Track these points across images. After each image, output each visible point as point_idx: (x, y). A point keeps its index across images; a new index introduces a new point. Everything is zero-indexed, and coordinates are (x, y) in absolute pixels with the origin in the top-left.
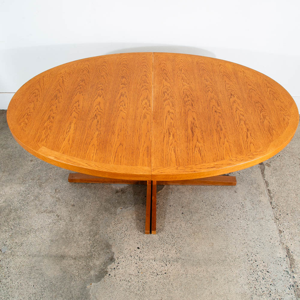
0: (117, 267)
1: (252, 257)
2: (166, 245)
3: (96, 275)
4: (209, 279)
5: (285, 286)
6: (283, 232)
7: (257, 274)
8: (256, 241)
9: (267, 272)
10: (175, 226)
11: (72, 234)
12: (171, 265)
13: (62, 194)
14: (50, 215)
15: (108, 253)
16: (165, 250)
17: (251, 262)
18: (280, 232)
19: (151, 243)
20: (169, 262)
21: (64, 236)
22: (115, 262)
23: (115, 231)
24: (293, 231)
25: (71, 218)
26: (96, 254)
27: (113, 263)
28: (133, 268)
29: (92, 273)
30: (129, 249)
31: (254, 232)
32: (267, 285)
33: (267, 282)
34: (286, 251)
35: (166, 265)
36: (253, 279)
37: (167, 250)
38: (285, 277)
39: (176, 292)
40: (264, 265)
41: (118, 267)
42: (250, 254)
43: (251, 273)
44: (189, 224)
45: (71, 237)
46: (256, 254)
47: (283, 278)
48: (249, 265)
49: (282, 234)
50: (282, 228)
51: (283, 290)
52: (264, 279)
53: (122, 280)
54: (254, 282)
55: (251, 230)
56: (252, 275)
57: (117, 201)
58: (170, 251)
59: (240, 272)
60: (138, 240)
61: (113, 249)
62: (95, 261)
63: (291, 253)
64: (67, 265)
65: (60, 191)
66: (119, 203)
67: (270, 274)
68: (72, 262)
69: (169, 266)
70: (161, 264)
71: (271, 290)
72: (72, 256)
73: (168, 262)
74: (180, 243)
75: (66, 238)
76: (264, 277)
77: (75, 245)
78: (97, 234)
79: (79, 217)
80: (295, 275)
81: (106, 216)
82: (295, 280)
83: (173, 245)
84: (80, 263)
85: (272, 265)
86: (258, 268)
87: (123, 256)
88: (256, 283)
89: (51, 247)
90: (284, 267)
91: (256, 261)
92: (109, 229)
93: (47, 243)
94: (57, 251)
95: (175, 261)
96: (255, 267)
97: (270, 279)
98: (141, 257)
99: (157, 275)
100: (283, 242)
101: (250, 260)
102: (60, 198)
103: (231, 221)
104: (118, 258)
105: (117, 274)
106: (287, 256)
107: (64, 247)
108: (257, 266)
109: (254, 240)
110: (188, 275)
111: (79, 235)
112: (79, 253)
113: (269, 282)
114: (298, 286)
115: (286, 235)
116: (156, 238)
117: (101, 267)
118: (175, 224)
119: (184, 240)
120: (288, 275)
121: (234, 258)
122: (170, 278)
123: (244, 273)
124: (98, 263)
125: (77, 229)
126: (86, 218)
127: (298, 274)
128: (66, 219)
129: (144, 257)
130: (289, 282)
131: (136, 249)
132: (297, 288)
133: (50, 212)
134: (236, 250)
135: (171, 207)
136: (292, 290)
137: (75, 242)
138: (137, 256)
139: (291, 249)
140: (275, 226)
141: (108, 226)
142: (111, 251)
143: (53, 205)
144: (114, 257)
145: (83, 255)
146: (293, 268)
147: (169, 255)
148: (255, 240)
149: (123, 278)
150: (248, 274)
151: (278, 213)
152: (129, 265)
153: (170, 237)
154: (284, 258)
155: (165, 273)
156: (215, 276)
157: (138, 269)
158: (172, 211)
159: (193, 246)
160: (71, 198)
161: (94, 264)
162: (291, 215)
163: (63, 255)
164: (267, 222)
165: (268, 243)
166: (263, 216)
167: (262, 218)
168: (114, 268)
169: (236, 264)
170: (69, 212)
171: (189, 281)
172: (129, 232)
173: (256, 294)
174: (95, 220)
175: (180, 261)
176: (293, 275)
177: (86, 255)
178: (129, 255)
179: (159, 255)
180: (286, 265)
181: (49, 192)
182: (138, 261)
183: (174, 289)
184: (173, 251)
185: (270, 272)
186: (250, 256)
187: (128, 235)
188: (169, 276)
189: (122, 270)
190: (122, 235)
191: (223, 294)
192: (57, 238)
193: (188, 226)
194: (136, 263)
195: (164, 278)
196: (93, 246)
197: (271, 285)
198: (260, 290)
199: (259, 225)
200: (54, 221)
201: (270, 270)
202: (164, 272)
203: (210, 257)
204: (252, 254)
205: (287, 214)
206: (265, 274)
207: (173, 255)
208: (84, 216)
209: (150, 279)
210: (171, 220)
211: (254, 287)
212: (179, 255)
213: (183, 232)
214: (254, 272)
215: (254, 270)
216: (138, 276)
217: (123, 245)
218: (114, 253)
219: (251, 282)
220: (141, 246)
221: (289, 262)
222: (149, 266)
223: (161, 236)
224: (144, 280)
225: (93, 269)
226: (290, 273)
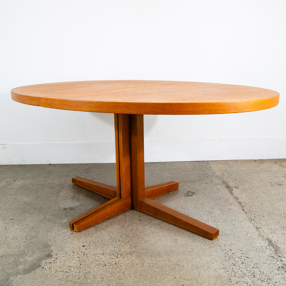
0: (53, 261)
1: (226, 247)
2: (118, 242)
3: (25, 269)
4: (172, 266)
6: (261, 228)
7: (234, 260)
10: (130, 229)
12: (124, 257)
15: (45, 251)
16: (116, 247)
17: (225, 251)
18: (258, 228)
19: (100, 242)
20: (121, 255)
22: (52, 257)
24: (273, 227)
26: (30, 252)
27: (50, 258)
28: (74, 262)
29: (20, 267)
30: (72, 247)
32: (249, 268)
33: (248, 266)
34: (268, 241)
35: (117, 257)
36: (229, 264)
37: (119, 246)
38: (271, 261)
39: (129, 278)
40: (242, 253)
41: (55, 262)
42: (223, 245)
44: (148, 227)
46: (231, 245)
47: (268, 262)
48: (223, 253)
49: (260, 230)
50: (259, 226)
51: (270, 272)
52: (243, 264)
54: (230, 266)
56: (227, 261)
57: (64, 215)
58: (123, 247)
59: (212, 259)
60: (84, 240)
61: (52, 248)
62: (27, 257)
63: (274, 243)
66: (66, 216)
67: (250, 259)
69: (120, 258)
70: (111, 257)
71: (255, 272)
73: (119, 255)
74: (136, 240)
76: (243, 262)
79: (16, 227)
80: (282, 259)
81: (49, 225)
82: (284, 263)
83: (127, 242)
85: (252, 252)
86: (234, 256)
87: (63, 253)
88: (234, 267)
90: (267, 253)
91: (231, 250)
92: (50, 234)
95: (129, 254)
96: (230, 255)
97: (251, 264)
98: (85, 253)
99: (104, 266)
100: (262, 235)
101: (223, 250)
104: (57, 254)
105: (53, 266)
106: (269, 245)
108: (233, 253)
109: (226, 235)
110: (144, 264)
113: (250, 266)
115: (265, 230)
116: (107, 238)
117: (33, 262)
118: (130, 227)
119: (141, 238)
120: (273, 259)
121: (204, 249)
122: (121, 268)
123: (217, 260)
124: (30, 259)
129: (90, 253)
131: (81, 247)
134: (205, 243)
135: (127, 217)
136: (282, 271)
138: (82, 252)
139: (274, 240)
140: (251, 225)
141: (48, 232)
142: (49, 249)
144: (52, 254)
146: (279, 253)
147: (122, 250)
148: (228, 235)
149: (59, 270)
150: (222, 260)
151: (253, 216)
152: (69, 259)
153: (124, 237)
154: (266, 247)
155: (116, 264)
156: (180, 264)
157: (80, 262)
158: (128, 219)
159: (152, 242)
160: (10, 215)
161: (25, 260)
162: (268, 217)
165: (244, 236)
167: (235, 220)
168: (50, 263)
169: (206, 254)
171: (146, 269)
172: (75, 235)
173: (235, 276)
174: (35, 228)
175: (135, 254)
176: (280, 259)
178: (71, 252)
179: (109, 251)
180: (269, 252)
182: (82, 255)
183: (125, 277)
184: (127, 247)
185: (250, 258)
187: (73, 237)
188: (119, 266)
189: (59, 264)
191: (191, 277)
195: (113, 268)
198: (240, 273)
201: (250, 256)
202: (113, 263)
203: (172, 249)
204: (225, 245)
205: (263, 216)
206: (245, 259)
207: (126, 249)
209: (95, 269)
210: (126, 225)
211: (231, 270)
212: (133, 249)
213: (140, 233)
214: (230, 258)
215: (230, 257)
216: (80, 268)
217: (65, 245)
218: (52, 251)
219: (227, 266)
220: (87, 245)
221: (273, 250)
222: (96, 259)
223: (113, 236)
224: (87, 270)
225: (22, 264)
226: (276, 257)
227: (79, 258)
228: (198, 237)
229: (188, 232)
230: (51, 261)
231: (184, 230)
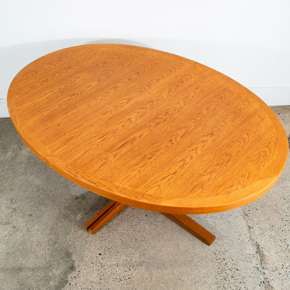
0: (77, 275)
1: (220, 255)
2: (129, 249)
3: (56, 286)
4: (175, 281)
5: (255, 283)
6: (253, 228)
7: (226, 273)
8: (224, 239)
9: (236, 269)
10: (138, 229)
11: (29, 245)
12: (135, 270)
13: (19, 204)
14: (6, 227)
15: (68, 261)
16: (128, 255)
17: (219, 261)
18: (250, 228)
19: (113, 248)
20: (133, 266)
21: (21, 248)
22: (76, 270)
23: (75, 238)
24: (263, 226)
25: (28, 228)
26: (55, 264)
27: (74, 272)
28: (95, 275)
29: (51, 283)
30: (90, 256)
31: (222, 230)
32: (237, 283)
33: (236, 280)
34: (256, 247)
35: (130, 270)
36: (221, 278)
37: (130, 254)
38: (255, 273)
40: (233, 263)
41: (79, 276)
42: (218, 253)
43: (219, 272)
44: (154, 226)
45: (29, 247)
46: (225, 253)
47: (253, 275)
48: (217, 264)
49: (252, 230)
50: (252, 224)
51: (253, 288)
52: (233, 278)
53: (83, 288)
54: (222, 281)
55: (218, 228)
56: (220, 274)
57: (77, 208)
58: (133, 255)
59: (208, 272)
60: (100, 246)
61: (73, 257)
62: (54, 271)
63: (261, 249)
64: (24, 278)
65: (16, 201)
66: (79, 209)
67: (239, 272)
68: (30, 273)
69: (132, 270)
70: (124, 269)
71: (241, 288)
72: (30, 268)
73: (131, 267)
74: (144, 246)
75: (23, 249)
76: (233, 275)
77: (33, 256)
78: (56, 243)
79: (36, 227)
80: (265, 271)
81: (66, 224)
82: (266, 276)
83: (137, 248)
84: (39, 274)
85: (241, 263)
86: (226, 267)
87: (84, 264)
88: (225, 282)
89: (7, 260)
90: (254, 264)
91: (224, 259)
92: (69, 237)
93: (3, 256)
94: (13, 264)
95: (139, 265)
96: (223, 266)
97: (239, 277)
98: (103, 264)
99: (120, 281)
100: (252, 238)
101: (218, 259)
102: (17, 209)
103: (197, 220)
104: (79, 266)
105: (78, 282)
106: (257, 252)
107: (21, 259)
108: (226, 264)
109: (222, 238)
110: (152, 279)
111: (37, 245)
112: (37, 264)
113: (238, 280)
114: (269, 282)
115: (256, 231)
116: (119, 243)
117: (61, 277)
118: (138, 227)
119: (148, 243)
120: (258, 272)
121: (201, 258)
122: (133, 283)
123: (212, 273)
124: (57, 273)
125: (34, 239)
126: (45, 227)
127: (269, 270)
128: (23, 230)
129: (106, 263)
130: (259, 278)
131: (98, 255)
132: (268, 284)
133: (6, 224)
134: (203, 249)
135: (134, 210)
136: (262, 287)
137: (33, 253)
138: (99, 262)
139: (261, 245)
140: (244, 223)
141: (67, 234)
142: (71, 259)
143: (9, 216)
144: (74, 265)
145: (42, 266)
146: (264, 264)
147: (133, 259)
149: (84, 286)
150: (216, 273)
151: (247, 209)
152: (90, 273)
153: (133, 240)
154: (254, 255)
155: (129, 278)
156: (181, 278)
157: (100, 276)
158: (135, 214)
159: (158, 249)
160: (28, 208)
161: (54, 274)
162: (261, 210)
163: (20, 268)
164: (235, 218)
165: (237, 240)
166: (231, 213)
167: (230, 215)
168: (75, 277)
169: (203, 264)
170: (27, 222)
171: (154, 285)
172: (90, 239)
174: (54, 229)
175: (144, 264)
176: (263, 272)
177: (45, 266)
178: (91, 262)
179: (122, 260)
180: (255, 261)
181: (5, 203)
182: (100, 267)
184: (137, 255)
185: (239, 270)
186: (218, 255)
187: (89, 242)
188: (132, 281)
189: (83, 279)
190: (82, 242)
192: (14, 251)
193: (152, 228)
194: (97, 270)
195: (127, 284)
196: (52, 256)
197: (240, 283)
198: (229, 289)
199: (227, 223)
200: (10, 233)
201: (239, 267)
202: (127, 278)
203: (175, 258)
204: (220, 252)
205: (257, 209)
206: (234, 272)
207: (137, 259)
208: (43, 225)
209: (113, 286)
210: (134, 224)
211: (222, 286)
212: (143, 258)
213: (147, 235)
214: (223, 271)
215: (222, 269)
216: (100, 284)
217: (84, 252)
218: (74, 261)
219: (219, 281)
220: (103, 253)
221: (259, 259)
222: (112, 272)
223: (124, 240)
224: (107, 287)
225: (52, 280)
226: (260, 269)
227: (98, 270)
228: (197, 241)
229: (189, 233)
230: (76, 275)
231: (186, 231)
